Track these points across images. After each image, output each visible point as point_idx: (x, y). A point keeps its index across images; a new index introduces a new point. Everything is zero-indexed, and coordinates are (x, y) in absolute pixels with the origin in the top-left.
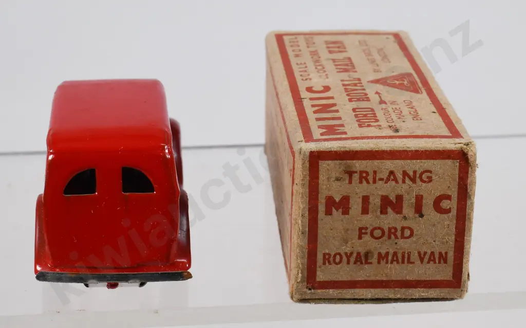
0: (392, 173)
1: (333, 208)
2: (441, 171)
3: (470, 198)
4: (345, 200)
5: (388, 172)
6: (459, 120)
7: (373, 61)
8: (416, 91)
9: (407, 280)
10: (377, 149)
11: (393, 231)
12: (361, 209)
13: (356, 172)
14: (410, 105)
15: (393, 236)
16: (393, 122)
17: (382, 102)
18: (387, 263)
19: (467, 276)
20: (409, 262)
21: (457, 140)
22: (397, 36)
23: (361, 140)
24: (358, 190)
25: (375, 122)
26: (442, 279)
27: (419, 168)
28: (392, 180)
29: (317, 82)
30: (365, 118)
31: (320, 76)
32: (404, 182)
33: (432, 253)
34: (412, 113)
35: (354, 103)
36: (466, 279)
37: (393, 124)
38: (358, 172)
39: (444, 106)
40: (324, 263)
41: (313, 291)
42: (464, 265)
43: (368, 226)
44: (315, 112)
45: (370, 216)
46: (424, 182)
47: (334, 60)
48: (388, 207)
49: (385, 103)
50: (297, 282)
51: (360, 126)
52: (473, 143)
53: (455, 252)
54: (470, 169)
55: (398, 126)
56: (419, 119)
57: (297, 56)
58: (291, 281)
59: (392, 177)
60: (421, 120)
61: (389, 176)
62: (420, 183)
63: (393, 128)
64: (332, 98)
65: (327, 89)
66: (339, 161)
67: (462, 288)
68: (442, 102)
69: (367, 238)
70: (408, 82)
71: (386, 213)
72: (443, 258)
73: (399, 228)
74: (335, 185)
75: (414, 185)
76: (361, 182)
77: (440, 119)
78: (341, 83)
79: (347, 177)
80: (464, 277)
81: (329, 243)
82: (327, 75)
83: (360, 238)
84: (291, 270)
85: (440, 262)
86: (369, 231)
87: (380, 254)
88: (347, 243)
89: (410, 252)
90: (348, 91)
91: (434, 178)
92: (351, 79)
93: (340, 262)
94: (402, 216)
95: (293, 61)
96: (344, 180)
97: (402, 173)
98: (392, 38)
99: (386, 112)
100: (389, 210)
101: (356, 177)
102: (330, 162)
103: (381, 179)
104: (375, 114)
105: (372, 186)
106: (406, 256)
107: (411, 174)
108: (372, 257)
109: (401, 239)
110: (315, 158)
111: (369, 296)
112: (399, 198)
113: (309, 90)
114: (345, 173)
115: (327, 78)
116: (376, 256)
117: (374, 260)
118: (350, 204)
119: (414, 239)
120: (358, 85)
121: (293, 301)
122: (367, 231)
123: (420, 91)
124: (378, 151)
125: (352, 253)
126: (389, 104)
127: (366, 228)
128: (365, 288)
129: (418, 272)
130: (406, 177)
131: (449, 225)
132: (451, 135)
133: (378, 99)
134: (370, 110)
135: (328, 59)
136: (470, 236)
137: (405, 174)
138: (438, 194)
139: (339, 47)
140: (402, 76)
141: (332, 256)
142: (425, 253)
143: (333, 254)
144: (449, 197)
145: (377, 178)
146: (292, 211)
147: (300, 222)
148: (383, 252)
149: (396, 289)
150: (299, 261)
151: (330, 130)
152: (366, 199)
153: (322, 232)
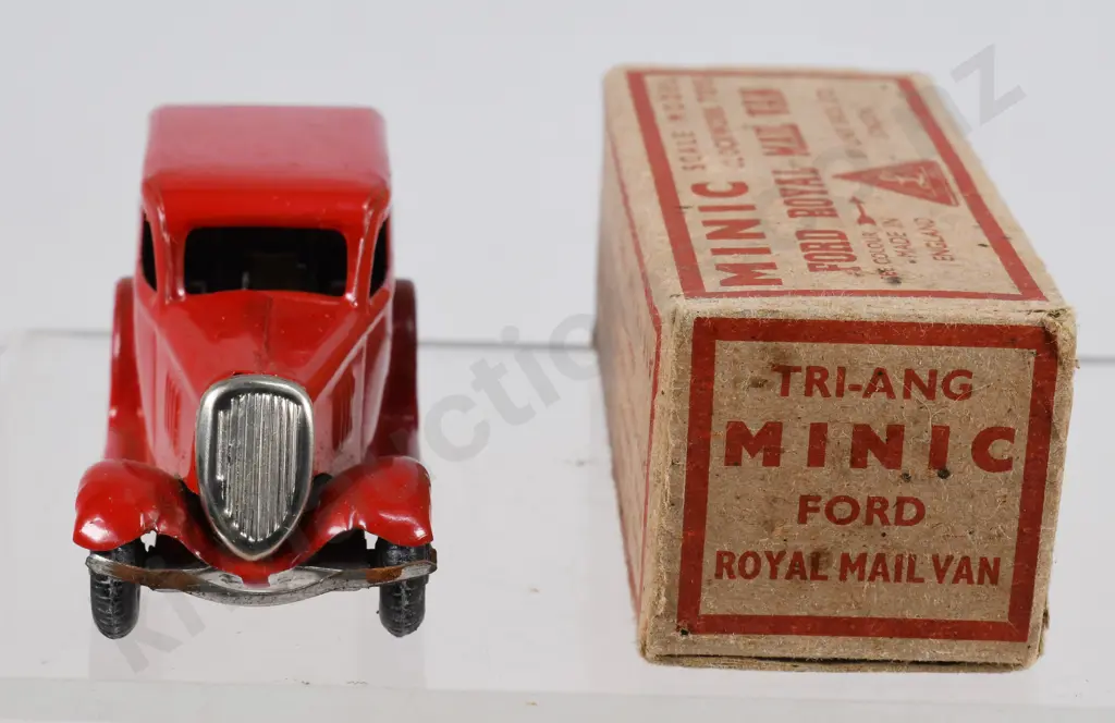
0: (880, 373)
1: (744, 449)
2: (992, 373)
3: (1057, 436)
4: (773, 432)
5: (872, 371)
6: (1041, 265)
7: (848, 135)
8: (945, 199)
9: (905, 619)
10: (849, 319)
11: (877, 505)
12: (806, 456)
13: (798, 369)
14: (929, 228)
15: (876, 518)
16: (889, 262)
17: (863, 219)
18: (861, 578)
19: (1042, 615)
20: (911, 578)
21: (1034, 304)
22: (906, 85)
23: (814, 298)
24: (800, 411)
25: (847, 261)
26: (985, 619)
27: (943, 365)
28: (882, 390)
29: (718, 174)
30: (825, 251)
31: (726, 163)
32: (907, 395)
33: (966, 560)
34: (933, 244)
35: (798, 219)
36: (1041, 621)
37: (887, 267)
38: (804, 368)
39: (1007, 232)
40: (719, 575)
41: (691, 636)
42: (1036, 591)
43: (821, 493)
44: (711, 236)
45: (825, 470)
46: (954, 397)
47: (758, 130)
48: (869, 451)
49: (872, 221)
50: (657, 616)
51: (812, 268)
52: (1069, 312)
53: (1017, 558)
54: (1060, 371)
55: (899, 270)
56: (948, 258)
57: (674, 118)
58: (642, 615)
59: (880, 384)
60: (952, 259)
61: (874, 381)
62: (945, 399)
63: (887, 274)
64: (751, 208)
65: (740, 188)
66: (761, 343)
67: (1029, 640)
68: (1001, 225)
69: (818, 519)
70: (926, 180)
71: (864, 465)
72: (990, 571)
73: (892, 501)
74: (750, 397)
75: (928, 404)
76: (809, 393)
77: (997, 259)
78: (772, 178)
79: (777, 378)
80: (1036, 617)
81: (730, 530)
82: (741, 159)
83: (802, 519)
84: (642, 589)
85: (981, 581)
86: (822, 504)
87: (845, 558)
88: (773, 530)
89: (915, 556)
90: (790, 196)
91: (976, 387)
92: (797, 169)
93: (756, 572)
94: (899, 472)
95: (666, 129)
96: (771, 386)
97: (903, 374)
98: (894, 88)
99: (873, 241)
100: (871, 458)
101: (798, 380)
102: (740, 344)
103: (856, 388)
104: (848, 244)
105: (835, 403)
106: (906, 564)
107: (925, 377)
108: (829, 563)
109: (896, 524)
110: (707, 335)
111: (818, 654)
112: (896, 432)
113: (700, 189)
114: (775, 370)
115: (742, 165)
116: (836, 562)
117: (833, 571)
118: (783, 442)
119: (925, 526)
120: (812, 182)
121: (646, 659)
122: (819, 505)
123: (952, 199)
124: (851, 322)
125: (782, 554)
126: (879, 224)
127: (818, 499)
128: (808, 633)
129: (932, 600)
130: (913, 385)
131: (1005, 496)
132: (1019, 293)
133: (857, 214)
134: (835, 235)
135: (745, 127)
136: (1053, 523)
137: (910, 376)
138: (984, 425)
139: (770, 103)
140: (914, 168)
141: (738, 558)
142: (949, 559)
143: (739, 553)
144: (1008, 434)
145: (847, 385)
146: (649, 455)
147: (667, 478)
148: (854, 554)
149: (880, 639)
150: (662, 568)
151: (743, 275)
152: (818, 432)
153: (715, 504)
